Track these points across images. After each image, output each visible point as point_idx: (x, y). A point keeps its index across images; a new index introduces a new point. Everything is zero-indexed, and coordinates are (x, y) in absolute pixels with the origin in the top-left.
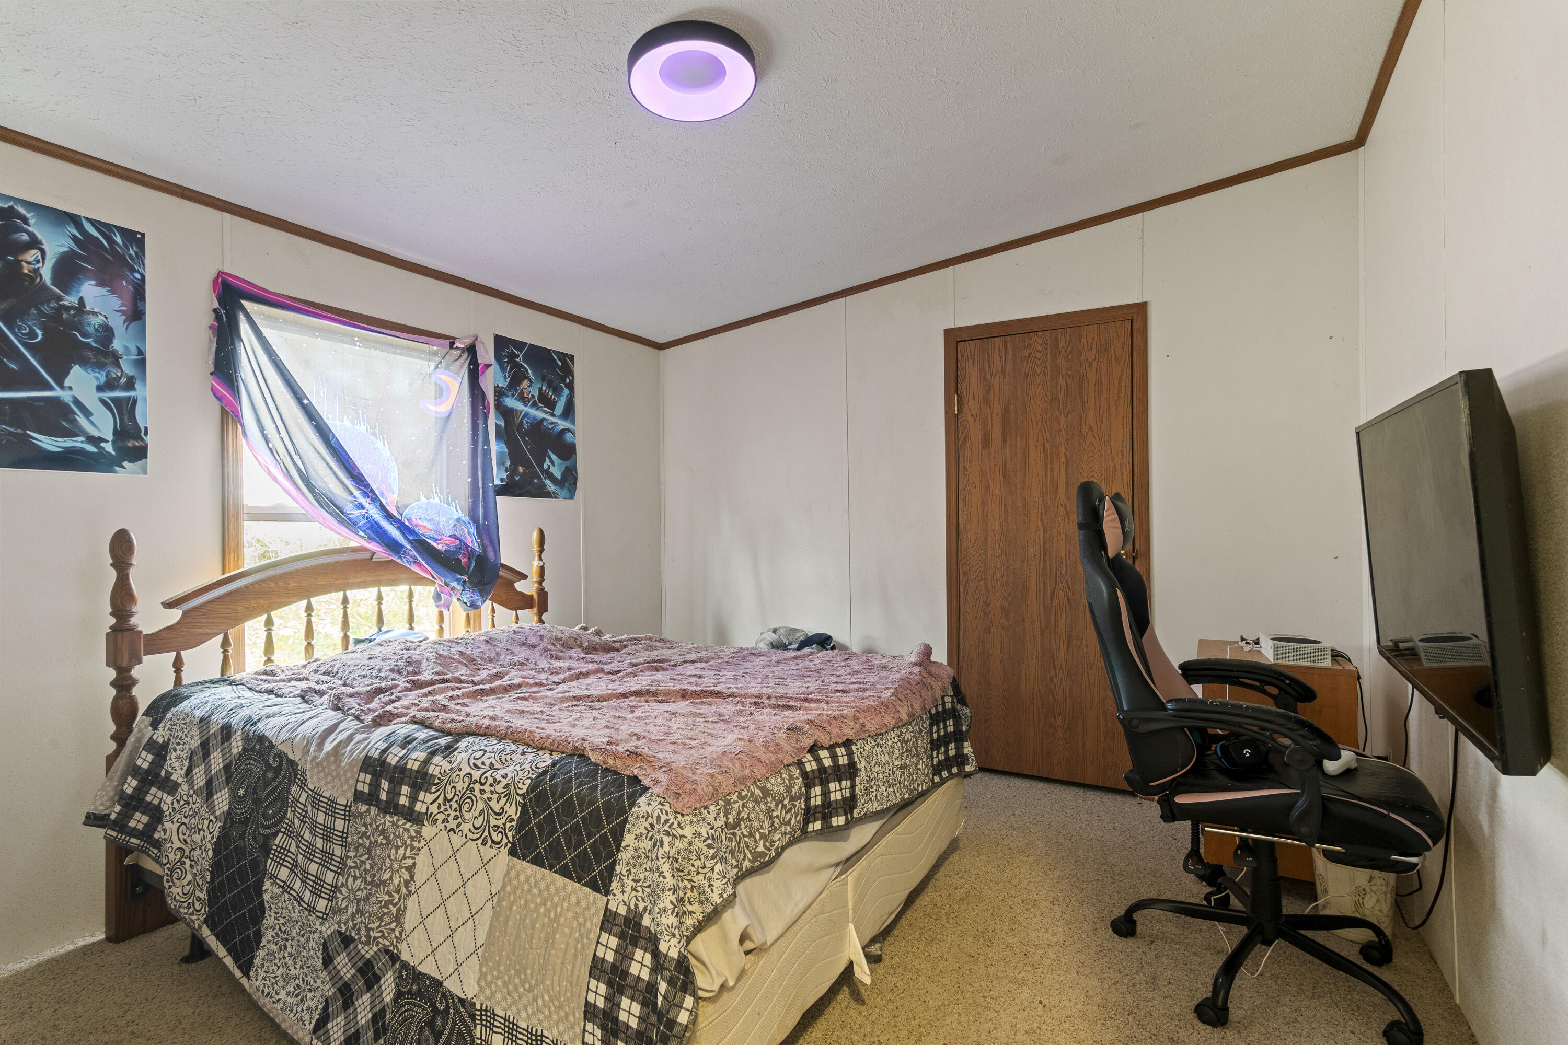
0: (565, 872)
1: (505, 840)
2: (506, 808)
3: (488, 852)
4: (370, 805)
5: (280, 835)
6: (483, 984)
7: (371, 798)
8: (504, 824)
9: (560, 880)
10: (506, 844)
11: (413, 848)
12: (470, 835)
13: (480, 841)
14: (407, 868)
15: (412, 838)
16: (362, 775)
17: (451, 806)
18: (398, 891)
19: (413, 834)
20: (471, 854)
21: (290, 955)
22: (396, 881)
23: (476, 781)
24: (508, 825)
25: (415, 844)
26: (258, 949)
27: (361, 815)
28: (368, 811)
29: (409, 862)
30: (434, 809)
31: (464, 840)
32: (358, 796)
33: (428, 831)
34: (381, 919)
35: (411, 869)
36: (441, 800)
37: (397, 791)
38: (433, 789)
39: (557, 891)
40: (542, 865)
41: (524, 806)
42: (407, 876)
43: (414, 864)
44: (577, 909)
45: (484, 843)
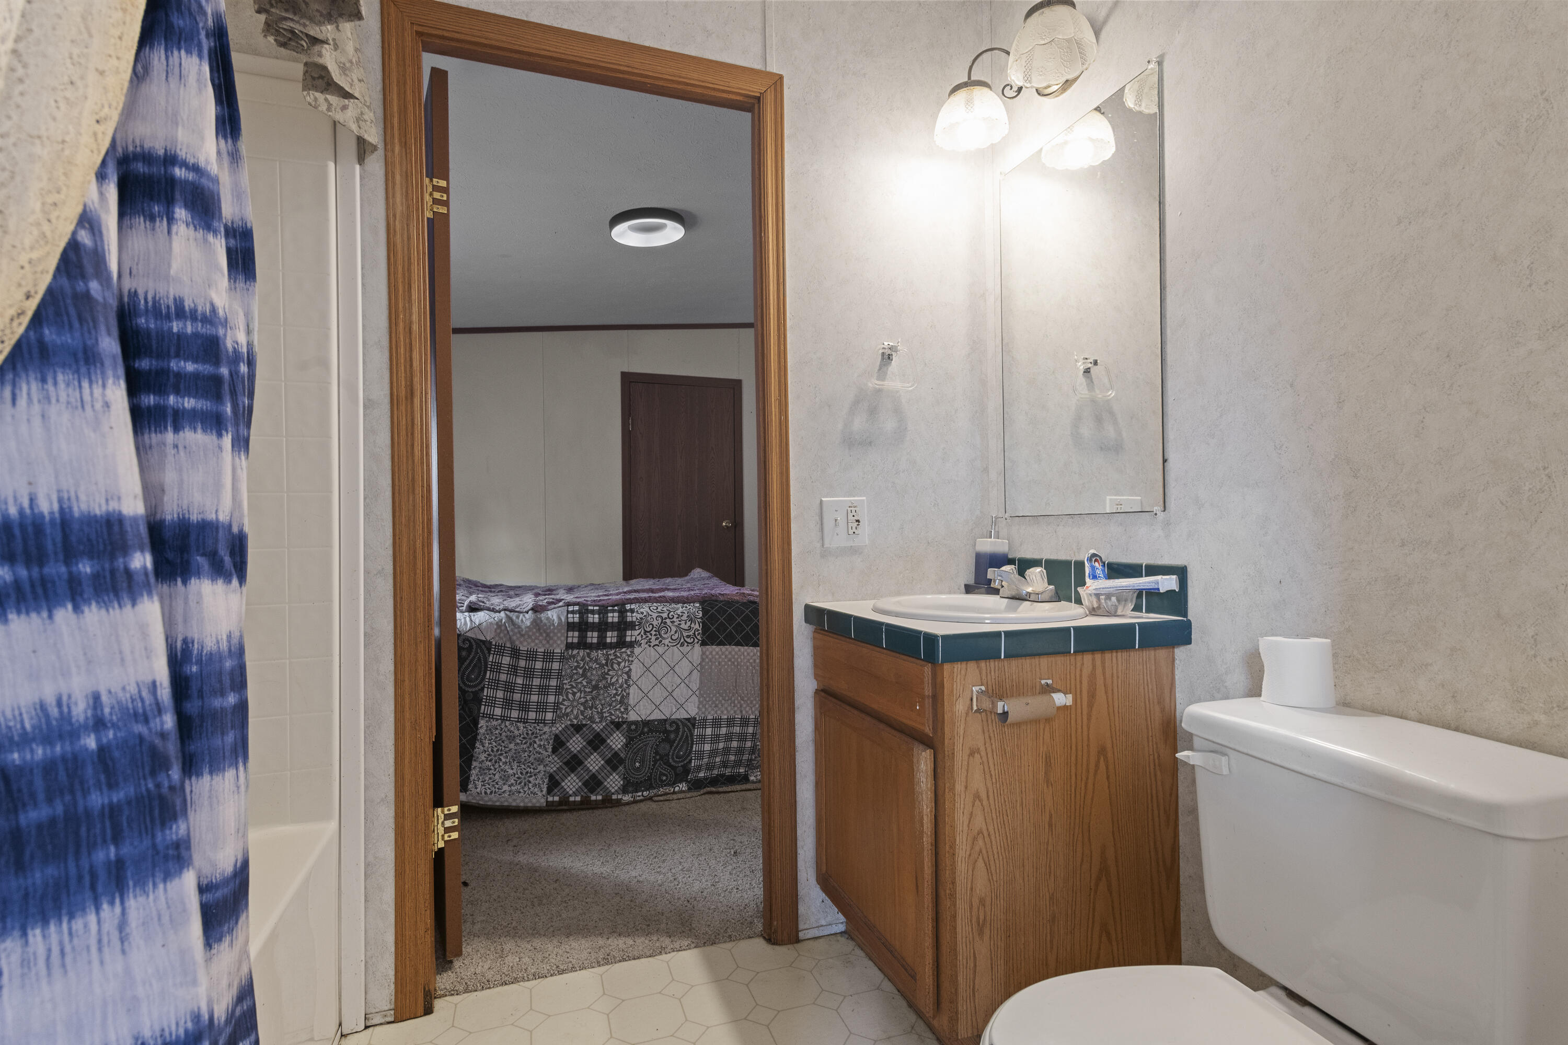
0: (738, 644)
1: (696, 640)
2: (692, 626)
3: (686, 649)
4: (579, 649)
5: (486, 689)
6: (701, 706)
7: (583, 644)
8: (694, 634)
9: (736, 648)
10: (698, 643)
11: (629, 661)
12: (670, 644)
13: (678, 646)
14: (625, 673)
15: (629, 656)
16: (570, 634)
17: (651, 635)
18: (621, 686)
19: (629, 653)
20: (675, 653)
21: (505, 763)
22: (620, 681)
23: (666, 618)
24: (697, 633)
25: (630, 659)
26: (470, 770)
27: (574, 656)
28: (578, 652)
29: (627, 669)
30: (639, 638)
31: (666, 648)
32: (569, 646)
33: (637, 650)
34: (610, 705)
35: (628, 674)
36: (642, 633)
37: (604, 635)
38: (637, 628)
39: (736, 653)
40: (724, 645)
41: (703, 623)
42: (625, 677)
43: (630, 670)
44: (748, 657)
45: (682, 645)
